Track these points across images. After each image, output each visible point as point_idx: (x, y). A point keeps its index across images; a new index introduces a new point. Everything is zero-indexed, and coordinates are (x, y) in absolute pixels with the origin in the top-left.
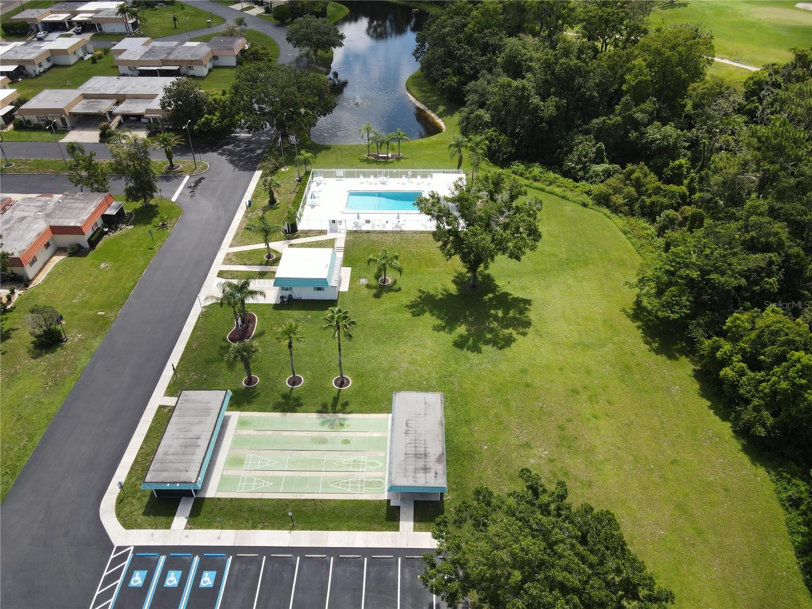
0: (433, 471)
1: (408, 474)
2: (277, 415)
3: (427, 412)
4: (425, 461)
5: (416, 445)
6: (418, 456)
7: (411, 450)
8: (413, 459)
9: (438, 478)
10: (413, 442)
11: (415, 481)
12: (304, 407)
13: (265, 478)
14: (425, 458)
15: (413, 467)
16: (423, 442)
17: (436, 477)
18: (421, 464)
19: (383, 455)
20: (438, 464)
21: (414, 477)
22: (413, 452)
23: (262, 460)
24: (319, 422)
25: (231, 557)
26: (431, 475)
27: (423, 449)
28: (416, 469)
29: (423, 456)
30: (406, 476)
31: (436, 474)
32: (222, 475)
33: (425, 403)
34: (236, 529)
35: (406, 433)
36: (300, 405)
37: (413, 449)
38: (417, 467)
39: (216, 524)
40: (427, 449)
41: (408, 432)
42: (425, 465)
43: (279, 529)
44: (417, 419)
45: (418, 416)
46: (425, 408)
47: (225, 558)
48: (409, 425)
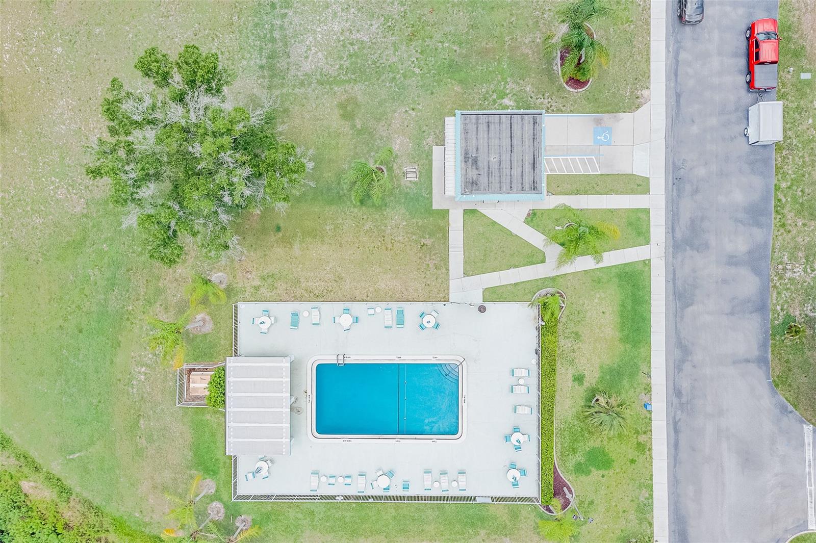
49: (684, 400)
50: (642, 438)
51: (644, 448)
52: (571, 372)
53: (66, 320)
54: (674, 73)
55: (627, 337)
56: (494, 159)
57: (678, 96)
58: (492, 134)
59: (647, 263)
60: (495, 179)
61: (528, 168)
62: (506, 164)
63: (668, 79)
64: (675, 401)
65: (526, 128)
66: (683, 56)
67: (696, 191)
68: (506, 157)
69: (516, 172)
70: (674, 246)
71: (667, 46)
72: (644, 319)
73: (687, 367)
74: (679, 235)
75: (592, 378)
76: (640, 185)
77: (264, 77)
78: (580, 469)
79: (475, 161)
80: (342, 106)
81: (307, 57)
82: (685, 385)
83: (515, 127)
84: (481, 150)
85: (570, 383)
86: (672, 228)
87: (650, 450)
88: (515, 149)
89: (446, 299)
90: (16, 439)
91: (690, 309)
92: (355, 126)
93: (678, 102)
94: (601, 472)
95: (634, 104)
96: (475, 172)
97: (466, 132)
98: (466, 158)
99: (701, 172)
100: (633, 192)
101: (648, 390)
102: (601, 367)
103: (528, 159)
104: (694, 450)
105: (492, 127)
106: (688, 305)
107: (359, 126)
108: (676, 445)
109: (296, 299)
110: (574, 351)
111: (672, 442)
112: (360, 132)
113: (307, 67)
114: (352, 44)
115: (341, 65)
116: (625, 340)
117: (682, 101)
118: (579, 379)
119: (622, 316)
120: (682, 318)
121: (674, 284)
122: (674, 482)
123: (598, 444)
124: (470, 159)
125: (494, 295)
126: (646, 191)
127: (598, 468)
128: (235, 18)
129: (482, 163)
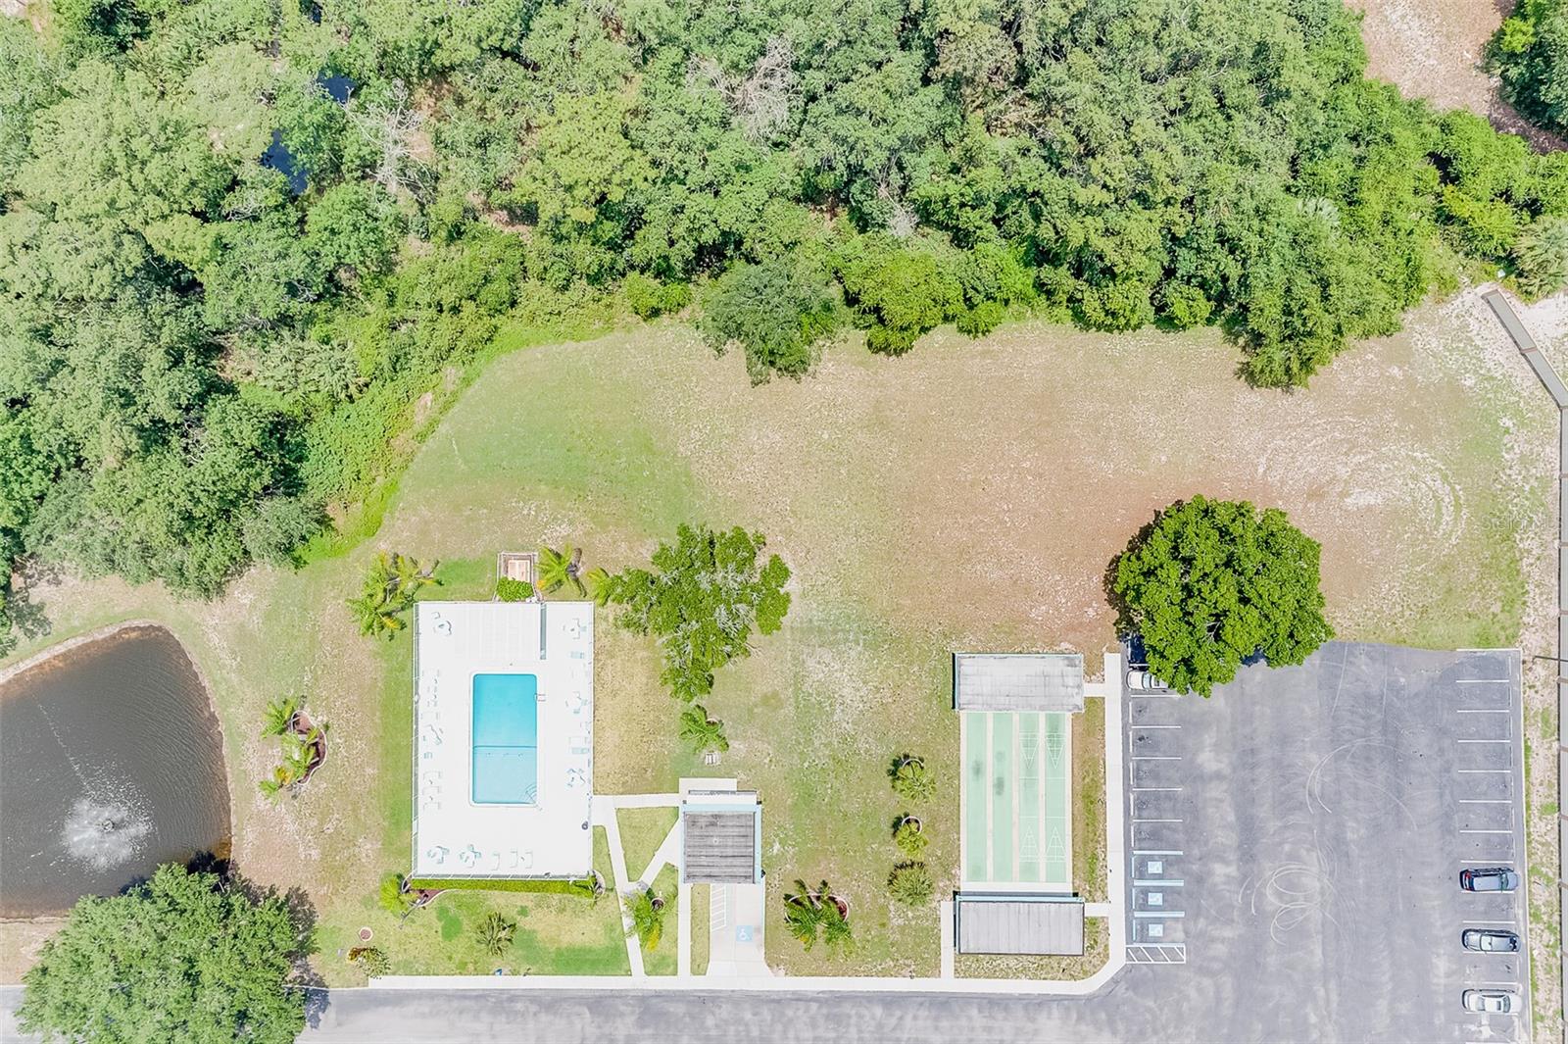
13: (1048, 837)
23: (1027, 844)
25: (1134, 852)
49: (506, 1005)
50: (471, 967)
51: (462, 969)
52: (530, 905)
53: (579, 436)
54: (799, 998)
55: (562, 955)
56: (715, 841)
57: (779, 1001)
58: (736, 839)
59: (628, 973)
60: (697, 842)
61: (707, 871)
62: (710, 851)
63: (794, 993)
64: (505, 996)
65: (741, 870)
66: (814, 1006)
67: (693, 1017)
68: (716, 851)
69: (704, 861)
70: (643, 997)
71: (823, 992)
72: (577, 970)
73: (533, 1008)
74: (654, 1001)
75: (524, 923)
76: (699, 967)
77: (801, 623)
78: (442, 912)
79: (713, 824)
80: (775, 695)
81: (819, 663)
82: (519, 1006)
83: (743, 860)
84: (722, 830)
85: (519, 904)
86: (658, 995)
87: (461, 974)
88: (723, 860)
89: (595, 792)
90: (470, 392)
91: (587, 1011)
92: (756, 706)
93: (773, 1001)
94: (440, 930)
95: (772, 961)
96: (703, 825)
97: (739, 817)
98: (716, 816)
99: (710, 1021)
100: (693, 960)
101: (514, 973)
102: (534, 931)
103: (715, 871)
104: (461, 1013)
105: (742, 840)
106: (590, 1009)
107: (756, 710)
108: (465, 997)
109: (596, 654)
110: (548, 907)
111: (468, 993)
112: (750, 711)
113: (811, 663)
114: (831, 705)
115: (811, 695)
116: (559, 952)
117: (772, 1006)
118: (523, 911)
119: (580, 950)
120: (580, 1004)
121: (610, 997)
122: (432, 995)
123: (465, 927)
124: (715, 819)
125: (600, 836)
126: (694, 973)
127: (443, 928)
128: (855, 598)
129: (711, 831)
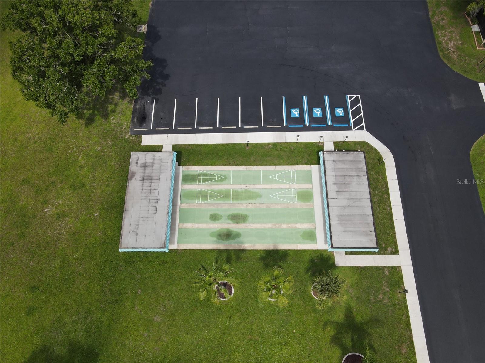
0: (139, 164)
1: (159, 162)
2: (283, 247)
3: (137, 223)
4: (144, 173)
5: (149, 188)
6: (149, 178)
7: (155, 183)
8: (154, 174)
9: (136, 159)
10: (152, 191)
11: (154, 156)
12: (258, 256)
13: (276, 182)
14: (144, 176)
15: (154, 168)
16: (144, 191)
17: (138, 160)
18: (148, 171)
19: (183, 205)
20: (135, 171)
21: (154, 159)
22: (153, 181)
23: (283, 198)
24: (241, 238)
25: (285, 125)
26: (141, 161)
27: (145, 184)
28: (152, 166)
29: (145, 178)
30: (161, 160)
31: (137, 163)
32: (312, 184)
33: (137, 234)
34: (287, 143)
35: (157, 200)
36: (263, 259)
37: (153, 184)
38: (151, 168)
39: (303, 146)
40: (141, 184)
41: (155, 201)
42: (145, 170)
43: (257, 144)
44: (146, 216)
45: (145, 219)
46: (137, 229)
47: (288, 125)
48: (154, 208)
